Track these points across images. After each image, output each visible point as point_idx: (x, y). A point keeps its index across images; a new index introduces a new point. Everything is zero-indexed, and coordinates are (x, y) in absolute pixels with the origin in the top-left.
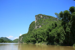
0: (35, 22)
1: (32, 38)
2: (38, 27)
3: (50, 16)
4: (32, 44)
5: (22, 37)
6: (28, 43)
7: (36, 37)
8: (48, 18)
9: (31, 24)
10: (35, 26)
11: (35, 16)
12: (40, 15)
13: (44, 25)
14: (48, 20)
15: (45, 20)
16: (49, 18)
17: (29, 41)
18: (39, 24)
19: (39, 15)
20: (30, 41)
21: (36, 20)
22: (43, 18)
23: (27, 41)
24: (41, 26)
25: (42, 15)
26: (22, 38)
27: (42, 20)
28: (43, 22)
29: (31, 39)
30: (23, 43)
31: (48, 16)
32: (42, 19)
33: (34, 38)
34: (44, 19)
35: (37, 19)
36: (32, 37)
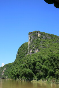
0: (29, 43)
1: (26, 69)
2: (34, 51)
3: (53, 35)
4: (23, 81)
5: (5, 69)
6: (16, 78)
7: (33, 67)
8: (50, 38)
9: (21, 46)
10: (29, 50)
11: (29, 34)
12: (37, 32)
13: (43, 49)
14: (51, 40)
15: (45, 41)
16: (52, 37)
17: (18, 76)
18: (35, 46)
19: (34, 33)
20: (21, 75)
21: (31, 40)
22: (42, 37)
23: (14, 75)
24: (39, 50)
25: (40, 32)
26: (5, 71)
27: (41, 41)
28: (41, 44)
29: (23, 70)
30: (5, 78)
31: (50, 35)
32: (40, 39)
33: (29, 69)
34: (43, 40)
35: (32, 38)
36: (26, 67)
